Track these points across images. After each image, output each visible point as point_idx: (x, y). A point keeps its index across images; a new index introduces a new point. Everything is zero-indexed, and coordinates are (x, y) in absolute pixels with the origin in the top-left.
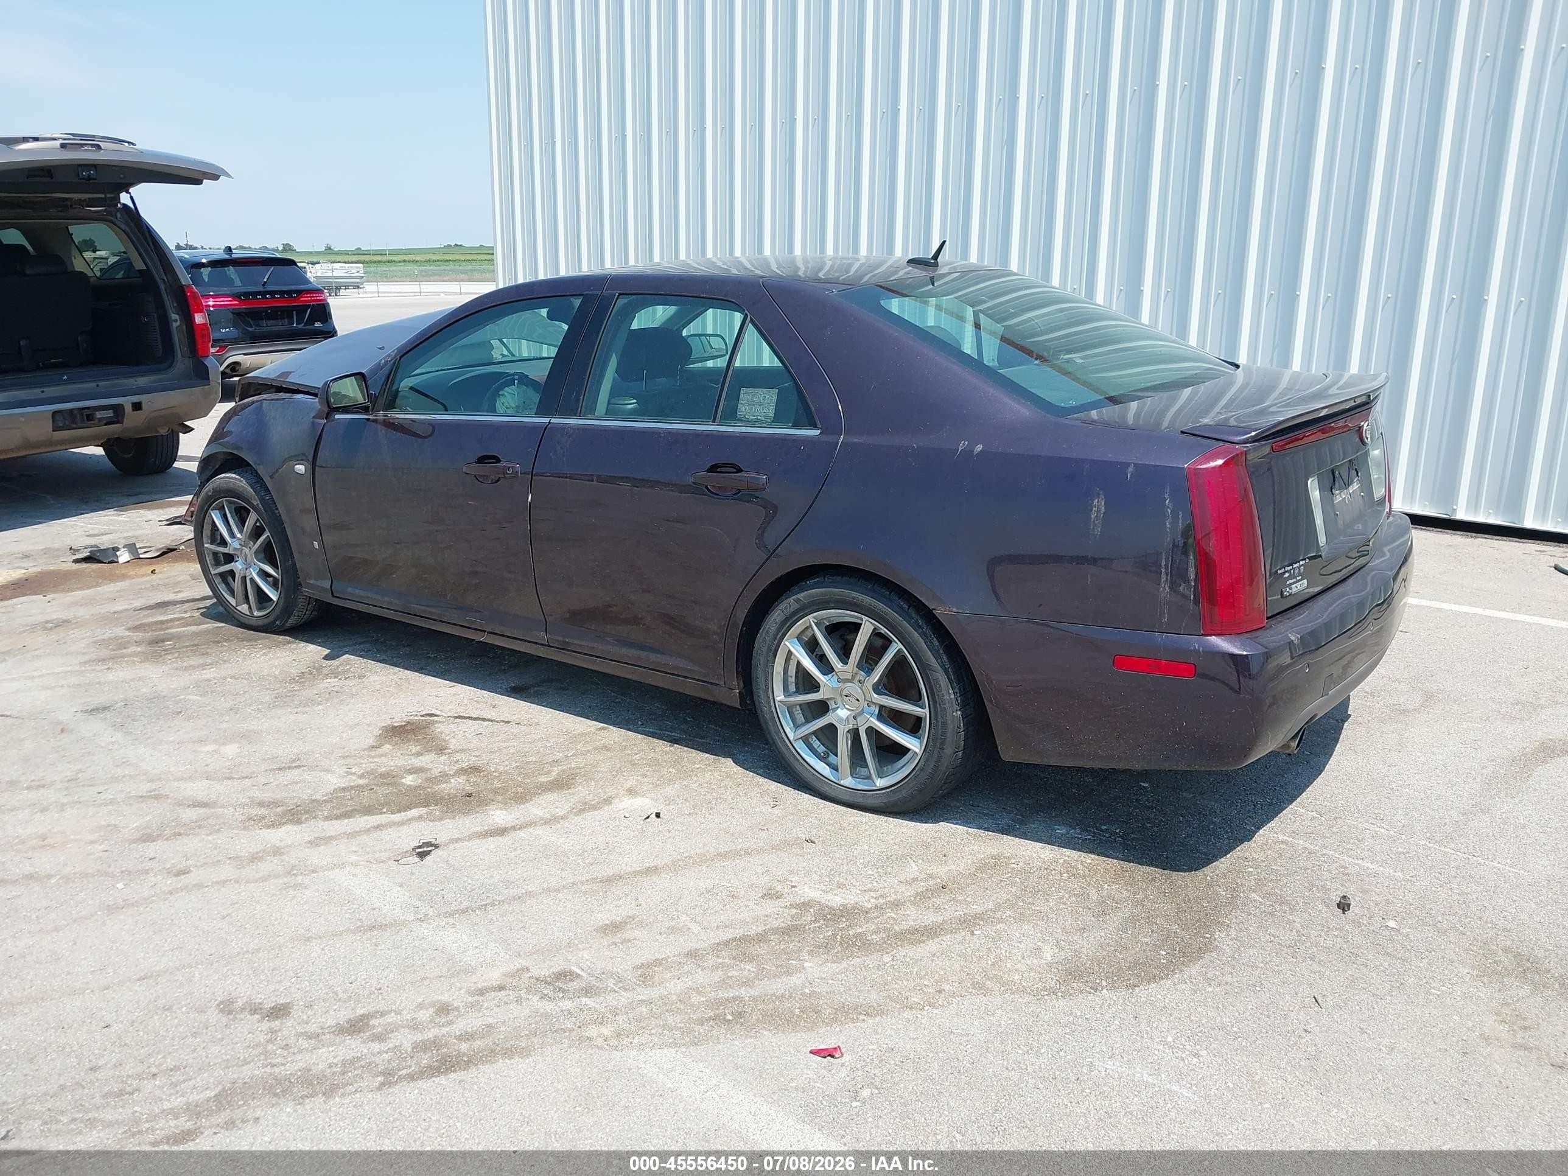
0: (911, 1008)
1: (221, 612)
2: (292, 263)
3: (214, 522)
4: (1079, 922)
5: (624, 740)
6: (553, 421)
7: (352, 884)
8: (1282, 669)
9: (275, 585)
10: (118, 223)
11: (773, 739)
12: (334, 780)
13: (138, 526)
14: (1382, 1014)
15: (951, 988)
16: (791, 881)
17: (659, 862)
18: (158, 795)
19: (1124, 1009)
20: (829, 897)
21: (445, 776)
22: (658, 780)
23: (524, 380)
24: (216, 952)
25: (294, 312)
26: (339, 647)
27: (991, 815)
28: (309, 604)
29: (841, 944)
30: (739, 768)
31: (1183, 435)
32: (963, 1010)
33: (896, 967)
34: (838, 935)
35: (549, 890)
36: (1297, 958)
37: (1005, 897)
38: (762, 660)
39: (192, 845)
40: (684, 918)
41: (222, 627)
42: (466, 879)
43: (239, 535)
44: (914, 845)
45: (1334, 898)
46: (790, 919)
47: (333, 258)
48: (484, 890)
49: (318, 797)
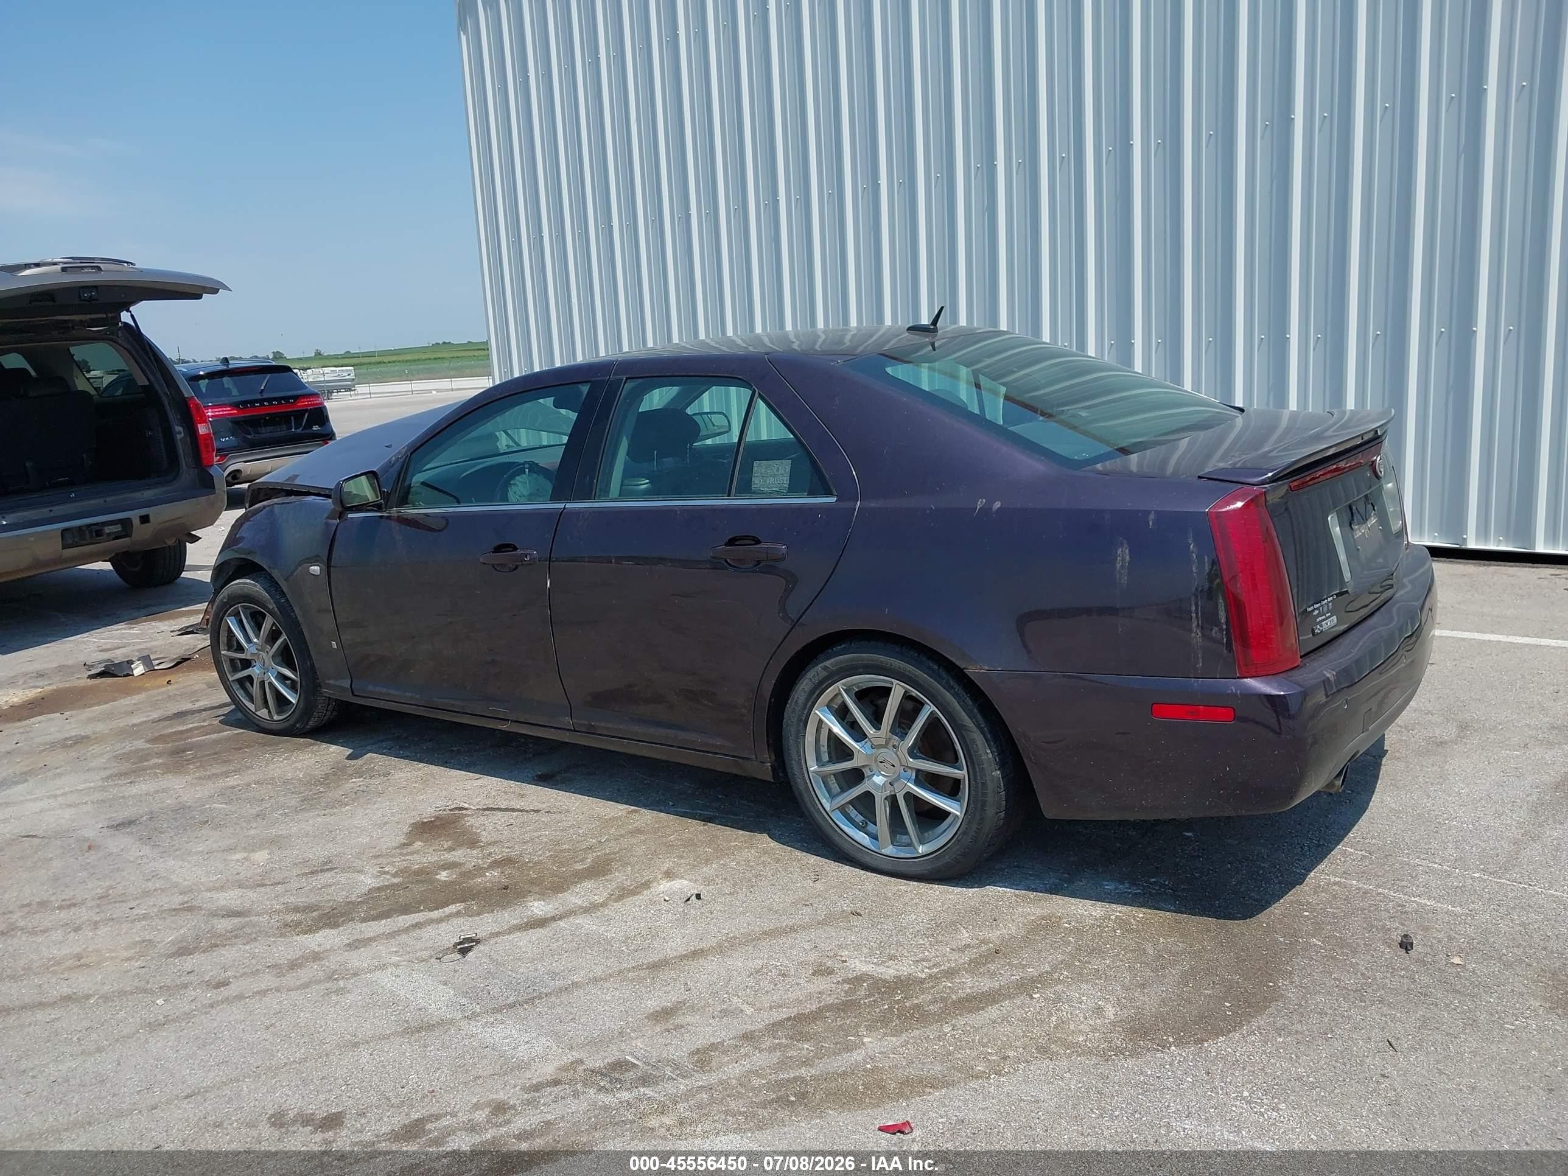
0: (977, 1077)
1: (239, 718)
2: (288, 369)
3: (229, 627)
4: (1139, 979)
5: (656, 822)
6: (568, 506)
7: (396, 986)
8: (1320, 707)
9: (293, 687)
10: (119, 341)
11: (809, 811)
12: (368, 881)
13: (150, 637)
14: (1458, 1053)
15: (1015, 1054)
16: (841, 956)
17: (704, 945)
18: (190, 907)
19: (1195, 1066)
20: (882, 969)
21: (479, 870)
22: (695, 861)
23: (535, 468)
24: (262, 1064)
25: (292, 418)
26: (361, 747)
27: (1037, 875)
28: (328, 705)
29: (899, 1017)
30: (776, 843)
31: (1200, 480)
32: (1030, 1076)
33: (957, 1036)
34: (894, 1008)
35: (595, 980)
36: (1365, 1002)
37: (1060, 957)
38: (793, 730)
39: (229, 956)
40: (735, 1000)
41: (242, 733)
42: (510, 973)
43: (255, 640)
44: (963, 911)
45: (1395, 938)
46: (843, 995)
47: (323, 362)
48: (529, 982)
49: (353, 898)
